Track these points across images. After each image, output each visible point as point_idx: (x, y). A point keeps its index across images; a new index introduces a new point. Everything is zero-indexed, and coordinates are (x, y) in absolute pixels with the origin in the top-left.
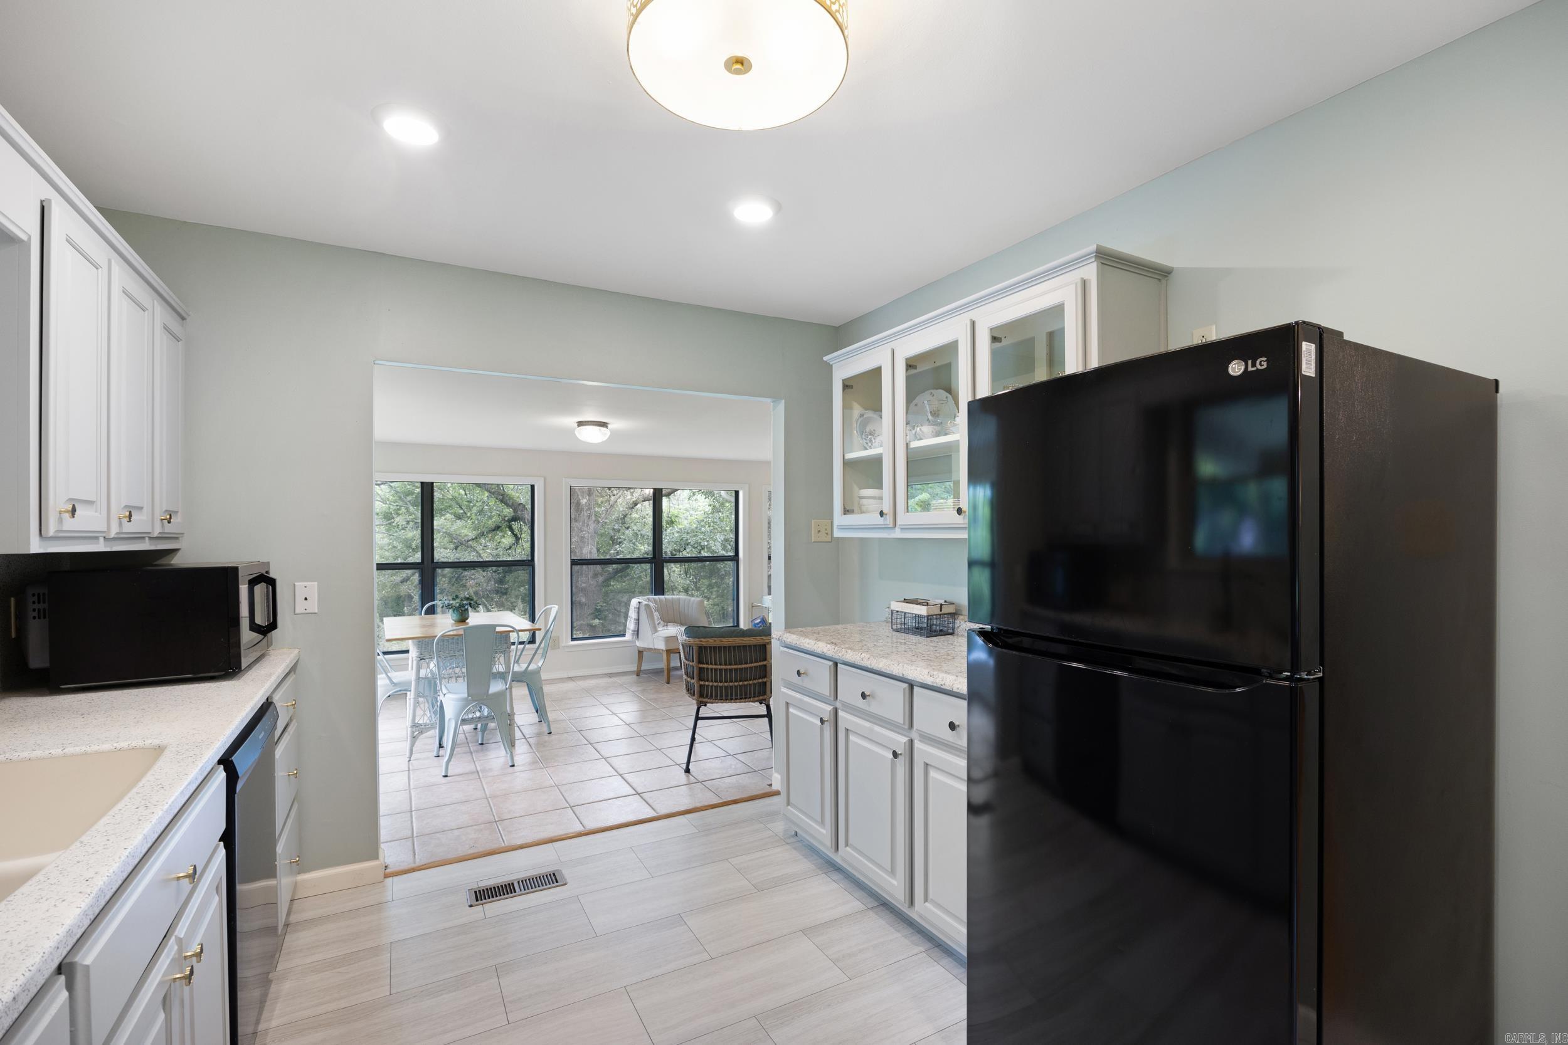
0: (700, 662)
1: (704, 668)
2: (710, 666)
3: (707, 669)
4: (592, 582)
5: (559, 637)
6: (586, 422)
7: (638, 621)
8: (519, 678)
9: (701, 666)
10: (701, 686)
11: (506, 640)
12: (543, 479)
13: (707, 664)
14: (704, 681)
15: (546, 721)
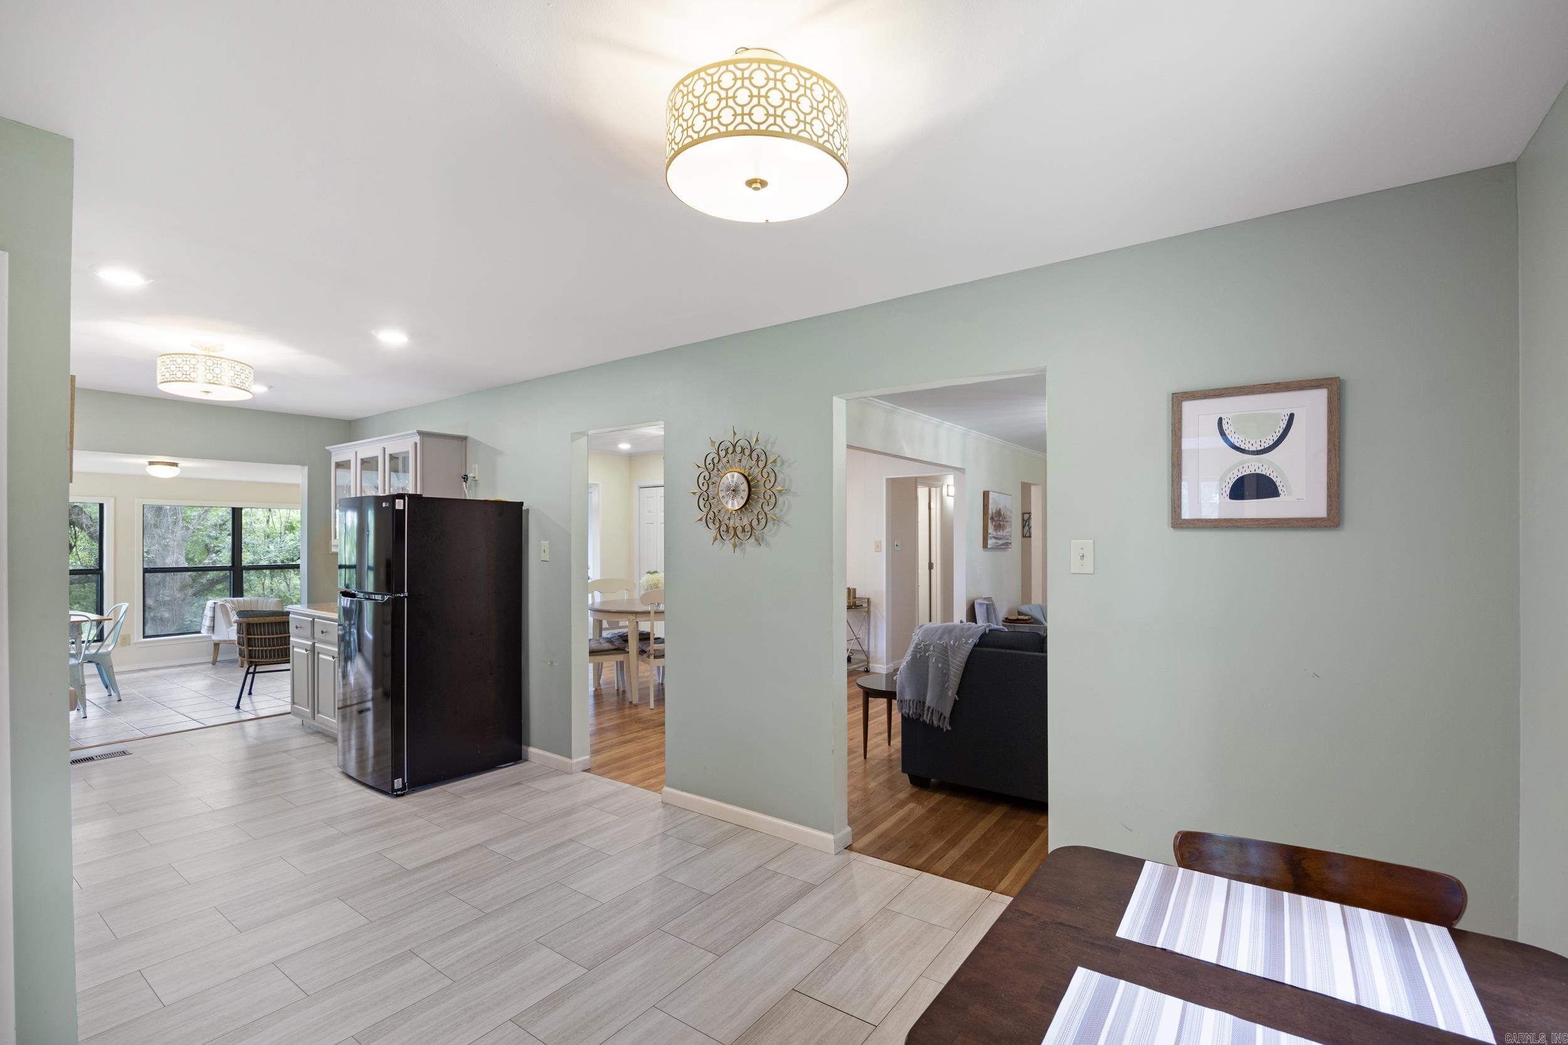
0: (248, 633)
1: (252, 638)
2: (256, 637)
3: (254, 638)
4: (178, 595)
5: (129, 635)
6: (156, 462)
7: (213, 618)
8: (90, 660)
9: (249, 636)
10: (250, 650)
11: (78, 629)
12: (113, 498)
13: (254, 635)
14: (252, 647)
15: (115, 690)
